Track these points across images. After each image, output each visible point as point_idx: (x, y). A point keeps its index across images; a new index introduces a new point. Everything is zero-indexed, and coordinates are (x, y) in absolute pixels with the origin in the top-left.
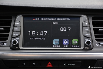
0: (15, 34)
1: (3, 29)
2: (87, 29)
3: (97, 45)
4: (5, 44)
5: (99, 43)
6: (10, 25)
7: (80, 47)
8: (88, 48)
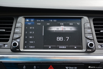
0: (16, 36)
1: (4, 30)
2: (89, 31)
3: (100, 47)
4: (6, 46)
5: (101, 45)
6: (12, 26)
7: (82, 49)
8: (91, 50)
